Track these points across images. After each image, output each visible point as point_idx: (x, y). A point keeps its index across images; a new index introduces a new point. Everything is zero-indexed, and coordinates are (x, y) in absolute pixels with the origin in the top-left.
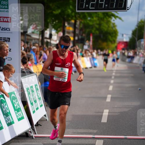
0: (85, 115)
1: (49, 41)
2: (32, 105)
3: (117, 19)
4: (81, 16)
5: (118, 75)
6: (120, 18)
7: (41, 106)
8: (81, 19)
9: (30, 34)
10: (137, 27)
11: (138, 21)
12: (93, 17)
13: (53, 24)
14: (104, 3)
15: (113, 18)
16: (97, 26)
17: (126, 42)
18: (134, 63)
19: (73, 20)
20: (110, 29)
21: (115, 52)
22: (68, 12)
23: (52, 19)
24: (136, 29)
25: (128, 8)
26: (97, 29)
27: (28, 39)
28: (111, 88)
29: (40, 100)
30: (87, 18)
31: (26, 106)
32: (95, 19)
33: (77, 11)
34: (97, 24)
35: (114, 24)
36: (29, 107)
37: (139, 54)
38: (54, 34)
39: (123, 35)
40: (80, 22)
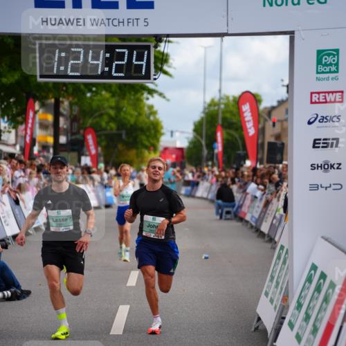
4: (71, 90)
6: (161, 94)
11: (205, 102)
15: (146, 95)
16: (112, 113)
17: (181, 149)
20: (142, 118)
24: (202, 119)
26: (112, 119)
34: (112, 108)
35: (151, 107)
38: (7, 129)
39: (172, 132)
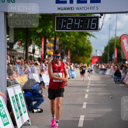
0: (64, 120)
1: (32, 55)
2: (17, 112)
3: (92, 37)
4: (60, 35)
5: (93, 85)
6: (94, 36)
7: (25, 112)
8: (60, 37)
9: (15, 50)
10: (108, 44)
11: (109, 39)
12: (70, 35)
13: (36, 41)
14: (79, 24)
15: (88, 36)
16: (74, 43)
17: (99, 57)
18: (106, 75)
19: (53, 37)
20: (85, 45)
21: (89, 65)
22: (49, 31)
23: (35, 36)
24: (108, 45)
25: (100, 28)
26: (74, 45)
27: (14, 54)
28: (86, 96)
29: (24, 107)
30: (65, 36)
31: (11, 113)
32: (72, 36)
33: (56, 31)
34: (74, 41)
35: (88, 41)
36: (13, 113)
37: (110, 67)
38: (37, 49)
39: (96, 51)
40: (60, 40)
